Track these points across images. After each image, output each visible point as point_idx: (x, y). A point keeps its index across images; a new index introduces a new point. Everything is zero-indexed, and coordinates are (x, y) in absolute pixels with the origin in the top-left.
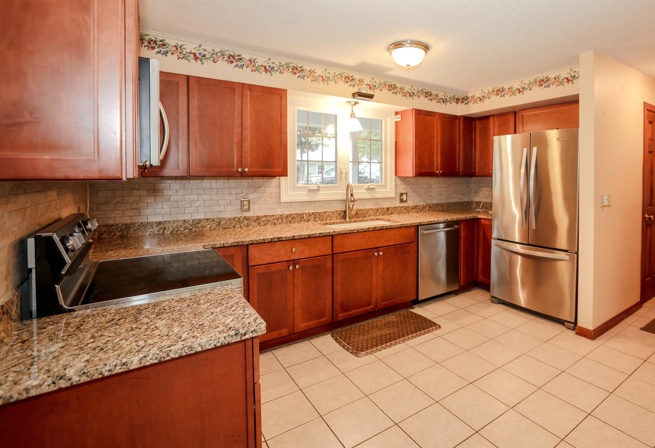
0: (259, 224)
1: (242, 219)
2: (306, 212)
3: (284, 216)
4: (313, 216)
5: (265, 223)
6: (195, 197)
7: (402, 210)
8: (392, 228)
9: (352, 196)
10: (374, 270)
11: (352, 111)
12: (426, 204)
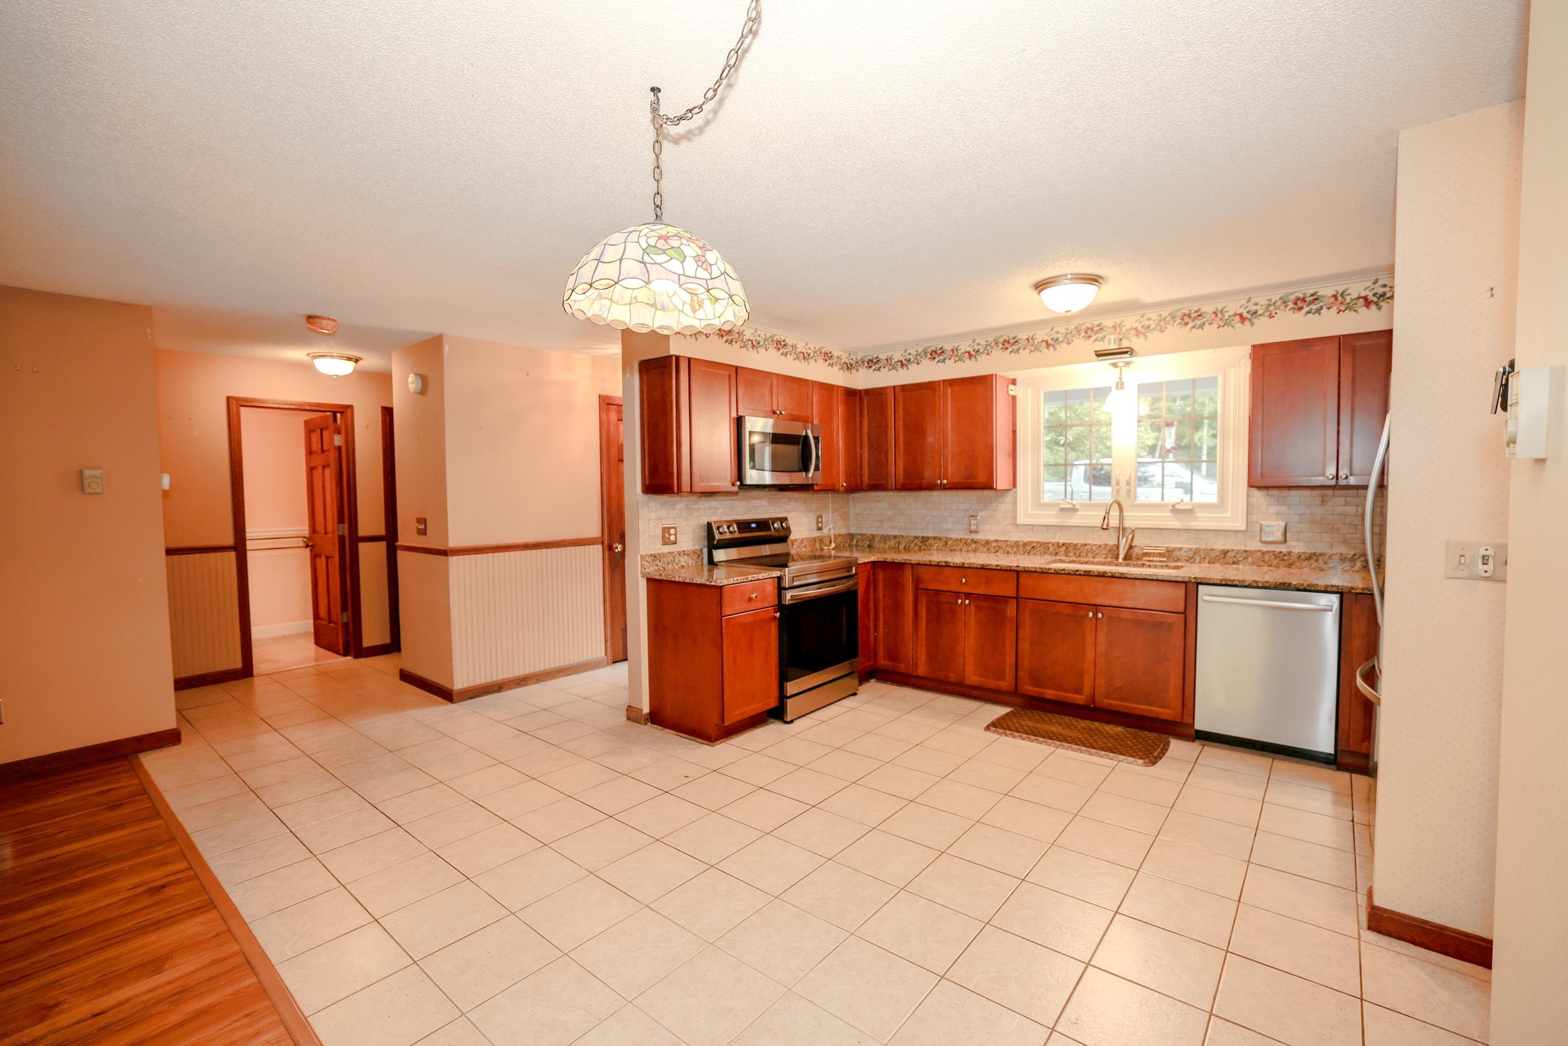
0: (988, 549)
1: (969, 541)
2: (1053, 541)
3: (1021, 543)
4: (1064, 547)
5: (996, 549)
6: (925, 512)
7: (1267, 558)
8: (1125, 578)
9: (1104, 520)
10: (1089, 640)
11: (1120, 379)
12: (1355, 555)
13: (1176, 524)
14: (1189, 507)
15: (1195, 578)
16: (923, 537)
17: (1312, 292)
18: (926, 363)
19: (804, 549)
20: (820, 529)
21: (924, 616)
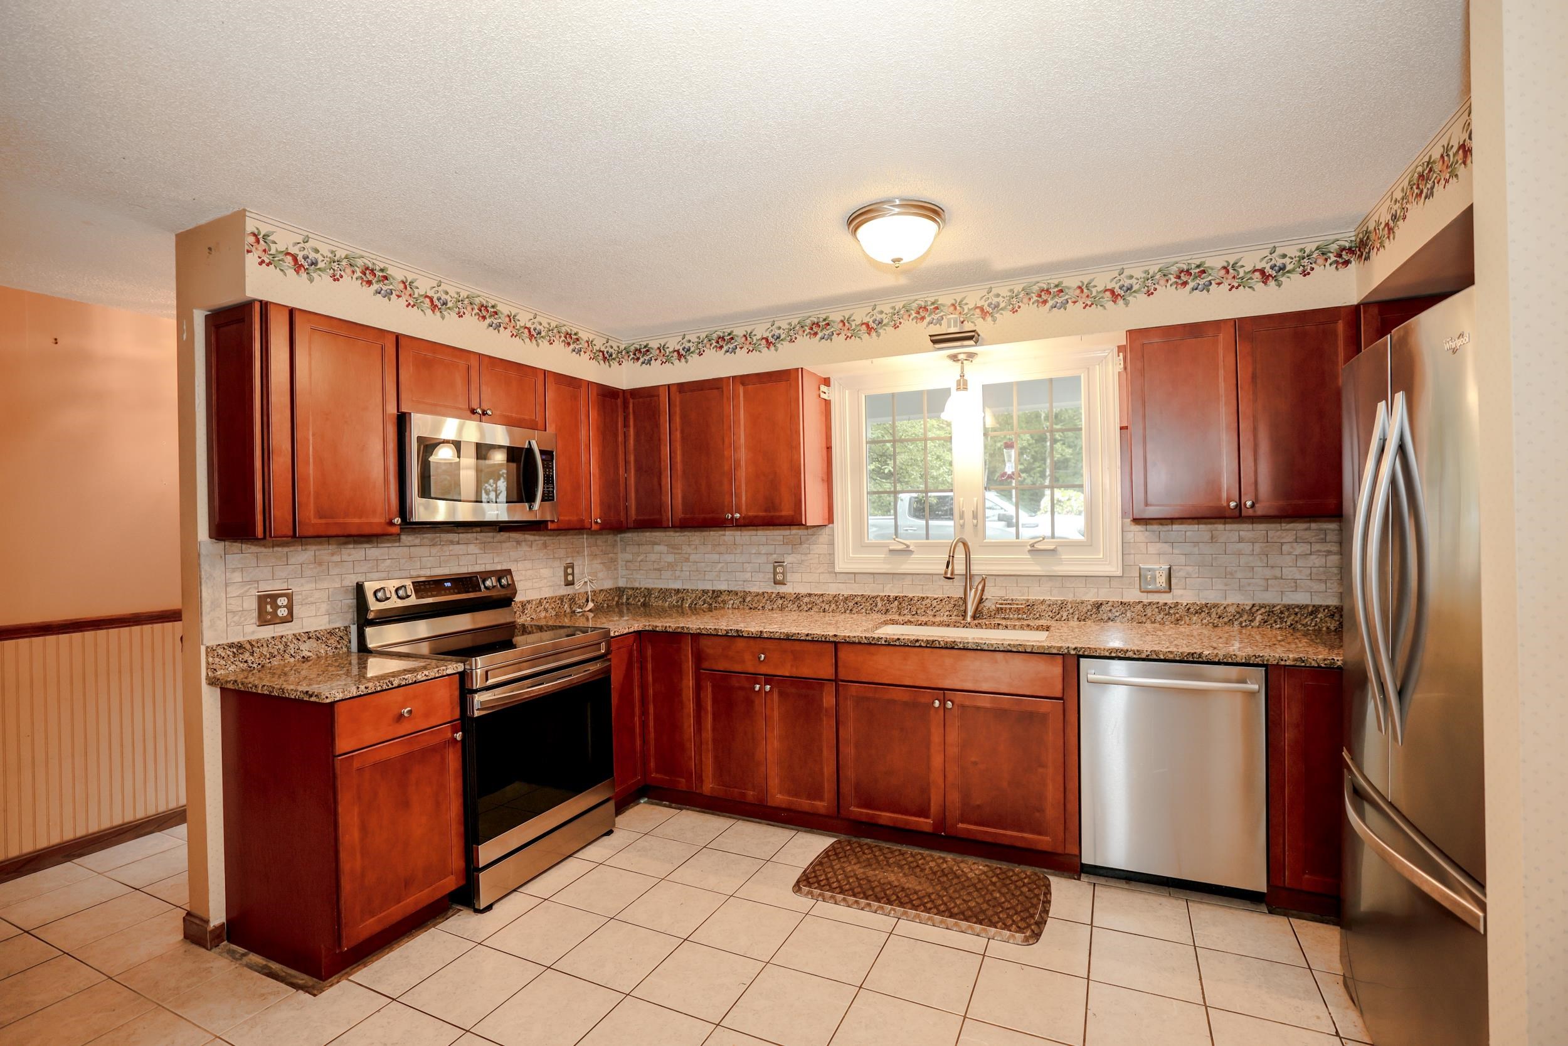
0: (799, 607)
1: (774, 595)
2: (883, 594)
3: (841, 598)
4: (896, 602)
5: (809, 606)
6: (716, 557)
7: (1149, 612)
8: (982, 650)
9: (947, 567)
10: (936, 737)
11: (962, 376)
12: (1254, 605)
13: (1035, 569)
14: (1052, 547)
15: (1075, 649)
16: (714, 591)
17: (1198, 263)
18: (711, 354)
19: (543, 614)
20: (572, 583)
21: (709, 708)
